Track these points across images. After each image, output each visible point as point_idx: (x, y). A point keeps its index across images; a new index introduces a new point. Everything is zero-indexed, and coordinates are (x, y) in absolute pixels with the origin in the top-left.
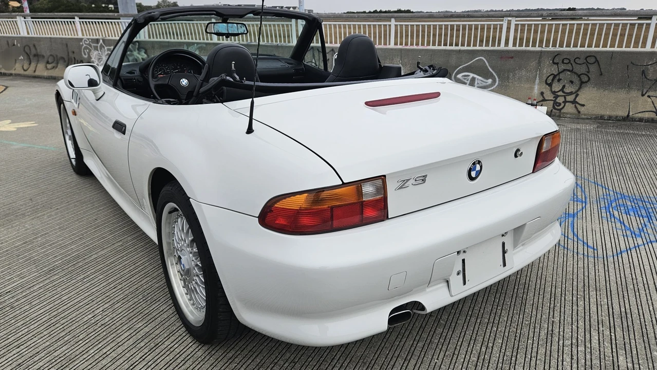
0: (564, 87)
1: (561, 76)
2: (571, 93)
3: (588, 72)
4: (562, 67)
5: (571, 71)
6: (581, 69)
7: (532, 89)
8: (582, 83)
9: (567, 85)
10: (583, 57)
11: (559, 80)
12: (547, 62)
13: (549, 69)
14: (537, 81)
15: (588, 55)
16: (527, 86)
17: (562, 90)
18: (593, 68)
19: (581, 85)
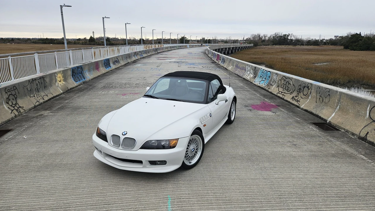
0: (12, 102)
1: (10, 98)
2: (16, 104)
3: (16, 93)
4: (9, 93)
5: (11, 94)
6: (13, 93)
7: (4, 107)
8: (16, 98)
9: (13, 101)
10: (12, 87)
11: (10, 100)
12: (4, 93)
13: (5, 96)
14: (4, 103)
15: (13, 86)
16: (2, 107)
17: (12, 104)
18: (16, 91)
19: (16, 99)
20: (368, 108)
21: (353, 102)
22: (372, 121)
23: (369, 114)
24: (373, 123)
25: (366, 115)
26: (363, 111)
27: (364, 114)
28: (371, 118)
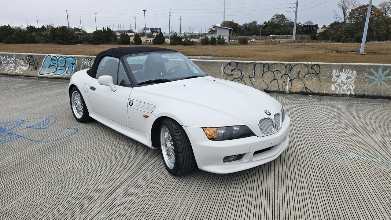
20: (222, 68)
21: (207, 66)
22: (227, 75)
23: (224, 71)
24: (228, 77)
25: (221, 73)
26: (218, 70)
27: (219, 73)
28: (226, 74)
